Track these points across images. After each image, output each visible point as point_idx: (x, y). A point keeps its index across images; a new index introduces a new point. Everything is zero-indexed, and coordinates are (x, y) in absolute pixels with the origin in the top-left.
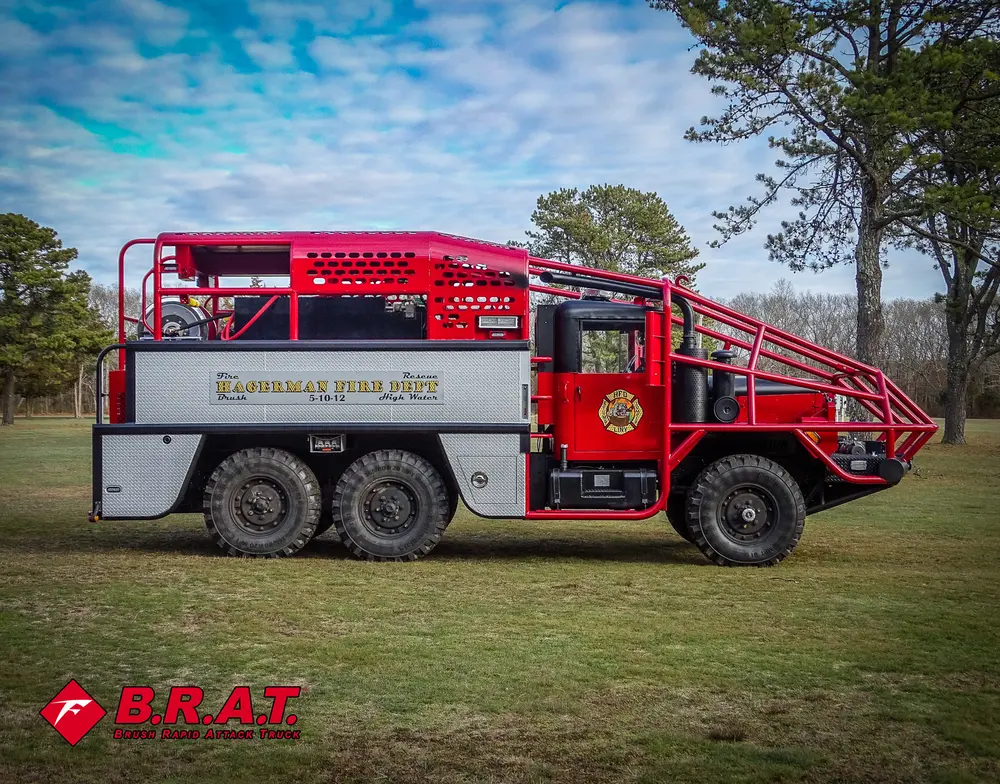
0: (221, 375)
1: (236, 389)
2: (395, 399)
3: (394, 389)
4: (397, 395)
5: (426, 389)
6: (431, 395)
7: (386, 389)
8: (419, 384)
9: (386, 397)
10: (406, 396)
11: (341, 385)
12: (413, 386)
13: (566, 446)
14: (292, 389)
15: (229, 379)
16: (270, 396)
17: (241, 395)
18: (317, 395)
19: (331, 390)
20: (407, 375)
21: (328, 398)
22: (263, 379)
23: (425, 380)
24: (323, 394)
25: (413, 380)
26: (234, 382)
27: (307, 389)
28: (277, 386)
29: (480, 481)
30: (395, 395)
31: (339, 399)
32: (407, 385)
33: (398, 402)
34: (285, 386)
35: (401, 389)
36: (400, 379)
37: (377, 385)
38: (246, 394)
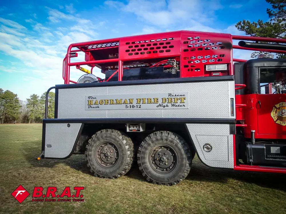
0: (89, 97)
1: (95, 104)
2: (164, 107)
3: (164, 102)
4: (165, 104)
5: (179, 101)
6: (182, 104)
7: (160, 102)
8: (176, 99)
9: (160, 105)
10: (170, 105)
11: (139, 101)
12: (173, 100)
13: (254, 131)
14: (118, 103)
15: (93, 99)
16: (109, 106)
17: (97, 106)
18: (129, 105)
19: (135, 103)
20: (170, 95)
21: (133, 107)
22: (106, 99)
23: (178, 97)
24: (131, 105)
25: (173, 97)
26: (95, 100)
27: (125, 103)
28: (112, 102)
29: (208, 148)
30: (164, 104)
31: (138, 107)
32: (170, 100)
33: (166, 108)
34: (115, 102)
35: (167, 102)
36: (167, 97)
37: (156, 100)
38: (99, 105)
